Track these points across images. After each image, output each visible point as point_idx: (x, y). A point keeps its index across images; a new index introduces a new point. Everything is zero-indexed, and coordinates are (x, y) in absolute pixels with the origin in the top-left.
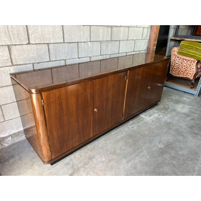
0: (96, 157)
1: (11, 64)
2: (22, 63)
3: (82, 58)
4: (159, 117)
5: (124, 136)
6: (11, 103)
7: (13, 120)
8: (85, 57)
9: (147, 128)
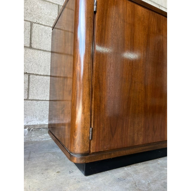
7: (39, 102)
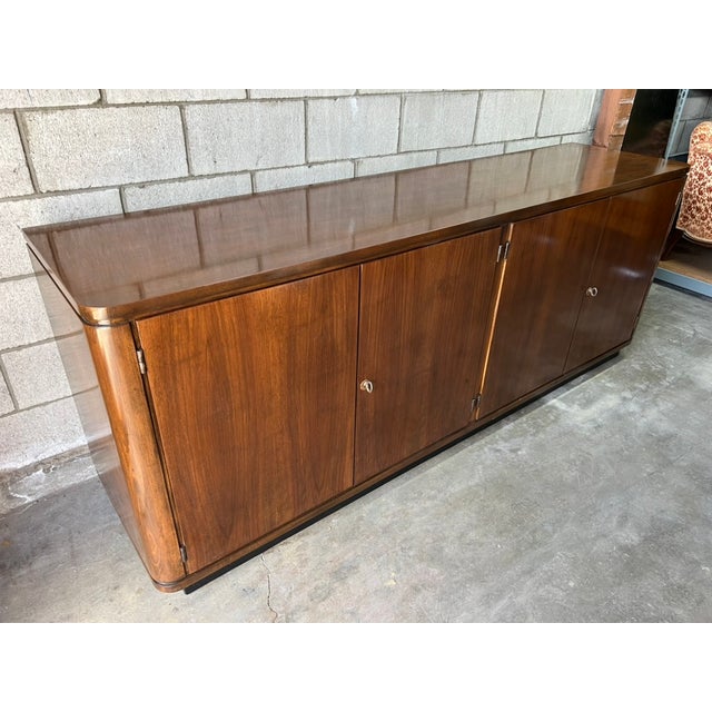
0: (363, 567)
1: (30, 190)
2: (77, 186)
3: (322, 163)
4: (622, 411)
5: (477, 485)
6: (39, 343)
7: (49, 407)
8: (335, 161)
9: (572, 457)
